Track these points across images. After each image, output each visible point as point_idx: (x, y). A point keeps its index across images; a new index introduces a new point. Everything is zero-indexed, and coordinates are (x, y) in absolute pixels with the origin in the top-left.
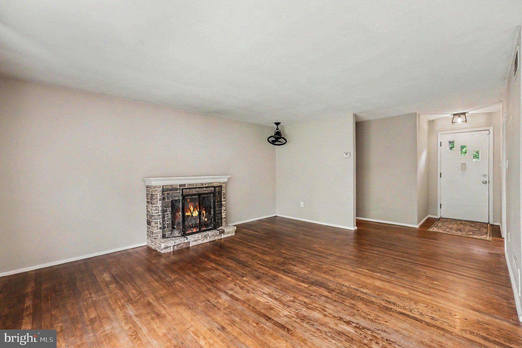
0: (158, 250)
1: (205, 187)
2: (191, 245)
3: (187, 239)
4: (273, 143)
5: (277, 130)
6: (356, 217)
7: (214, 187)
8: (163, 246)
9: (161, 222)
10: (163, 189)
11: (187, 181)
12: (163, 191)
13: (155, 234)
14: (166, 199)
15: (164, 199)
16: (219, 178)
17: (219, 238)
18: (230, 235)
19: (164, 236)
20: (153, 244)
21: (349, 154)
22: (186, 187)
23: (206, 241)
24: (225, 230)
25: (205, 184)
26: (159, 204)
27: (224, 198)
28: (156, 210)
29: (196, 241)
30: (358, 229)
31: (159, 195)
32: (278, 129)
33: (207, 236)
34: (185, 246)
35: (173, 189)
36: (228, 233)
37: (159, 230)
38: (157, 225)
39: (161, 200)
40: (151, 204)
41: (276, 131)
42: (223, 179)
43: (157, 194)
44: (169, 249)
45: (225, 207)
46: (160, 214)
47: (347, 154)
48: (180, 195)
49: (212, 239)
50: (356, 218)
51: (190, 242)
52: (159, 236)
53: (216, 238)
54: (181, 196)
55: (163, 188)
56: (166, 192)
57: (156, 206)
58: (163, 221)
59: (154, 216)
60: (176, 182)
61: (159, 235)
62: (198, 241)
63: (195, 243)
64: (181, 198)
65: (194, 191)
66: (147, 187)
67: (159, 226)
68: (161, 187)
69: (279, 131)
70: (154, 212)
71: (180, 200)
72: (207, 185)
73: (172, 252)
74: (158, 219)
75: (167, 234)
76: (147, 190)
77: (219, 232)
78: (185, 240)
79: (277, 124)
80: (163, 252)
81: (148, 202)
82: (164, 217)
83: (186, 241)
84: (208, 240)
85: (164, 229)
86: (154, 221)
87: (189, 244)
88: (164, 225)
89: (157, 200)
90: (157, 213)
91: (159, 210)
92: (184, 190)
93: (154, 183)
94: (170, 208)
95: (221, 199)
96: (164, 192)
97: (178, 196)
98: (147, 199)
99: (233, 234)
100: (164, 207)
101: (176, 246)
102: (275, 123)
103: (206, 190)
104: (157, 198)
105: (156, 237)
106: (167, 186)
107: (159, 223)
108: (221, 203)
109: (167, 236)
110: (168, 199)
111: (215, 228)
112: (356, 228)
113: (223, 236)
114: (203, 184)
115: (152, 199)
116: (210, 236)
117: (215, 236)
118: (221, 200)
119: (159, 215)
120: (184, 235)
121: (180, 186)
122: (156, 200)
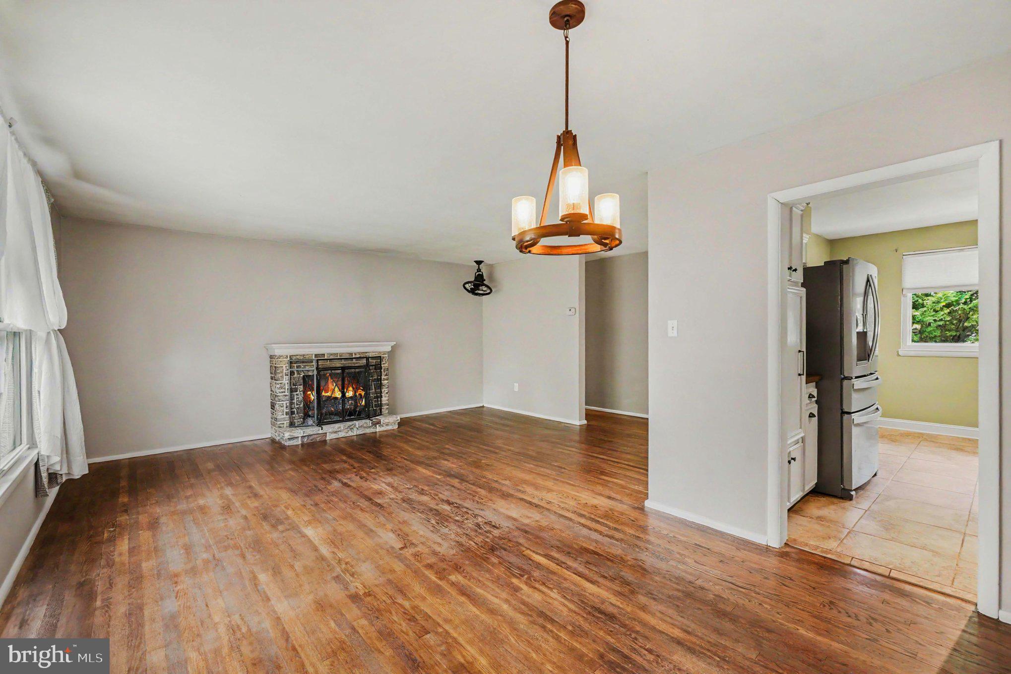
0: (283, 442)
1: (354, 358)
2: (328, 438)
3: (322, 429)
4: (473, 291)
5: (478, 272)
6: (586, 404)
7: (367, 358)
8: (287, 435)
9: (288, 404)
10: (291, 361)
11: (327, 350)
12: (291, 363)
13: (279, 421)
14: (296, 374)
15: (292, 373)
16: (377, 346)
17: (372, 430)
18: (389, 428)
19: (292, 425)
20: (277, 435)
21: (573, 310)
22: (326, 358)
23: (350, 434)
24: (382, 421)
25: (355, 354)
26: (286, 380)
27: (386, 375)
28: (281, 388)
29: (336, 432)
30: (588, 425)
31: (285, 368)
32: (479, 270)
33: (352, 426)
34: (318, 439)
35: (306, 361)
36: (387, 425)
37: (285, 416)
38: (282, 408)
39: (288, 375)
40: (275, 380)
41: (477, 274)
42: (385, 348)
43: (283, 367)
44: (296, 440)
45: (387, 388)
46: (286, 393)
47: (570, 310)
48: (314, 368)
49: (360, 432)
50: (584, 407)
51: (328, 434)
52: (285, 424)
53: (368, 431)
54: (315, 370)
55: (291, 359)
56: (295, 363)
57: (281, 383)
58: (291, 403)
59: (278, 396)
60: (311, 351)
61: (285, 422)
62: (340, 433)
63: (334, 436)
64: (315, 373)
65: (338, 364)
66: (271, 357)
67: (285, 411)
68: (289, 357)
69: (481, 273)
70: (278, 391)
71: (313, 375)
72: (358, 356)
73: (300, 445)
74: (283, 401)
75: (297, 421)
76: (271, 361)
77: (372, 423)
78: (319, 430)
79: (479, 263)
80: (287, 444)
81: (272, 378)
82: (292, 399)
83: (321, 432)
84: (355, 432)
85: (291, 415)
86: (278, 403)
87: (326, 436)
88: (292, 409)
89: (283, 375)
90: (282, 392)
91: (285, 389)
92: (319, 361)
93: (277, 352)
94: (302, 387)
95: (381, 375)
96: (293, 365)
97: (312, 370)
98: (271, 373)
99: (396, 427)
100: (292, 385)
101: (306, 438)
102: (476, 262)
103: (357, 363)
104: (282, 372)
105: (282, 426)
106: (297, 355)
107: (285, 406)
108: (381, 382)
109: (296, 425)
110: (298, 374)
111: (368, 417)
112: (585, 422)
113: (378, 429)
114: (351, 354)
115: (276, 375)
116: (357, 426)
117: (365, 427)
118: (381, 378)
119: (286, 396)
120: (320, 423)
121: (316, 356)
122: (280, 375)
